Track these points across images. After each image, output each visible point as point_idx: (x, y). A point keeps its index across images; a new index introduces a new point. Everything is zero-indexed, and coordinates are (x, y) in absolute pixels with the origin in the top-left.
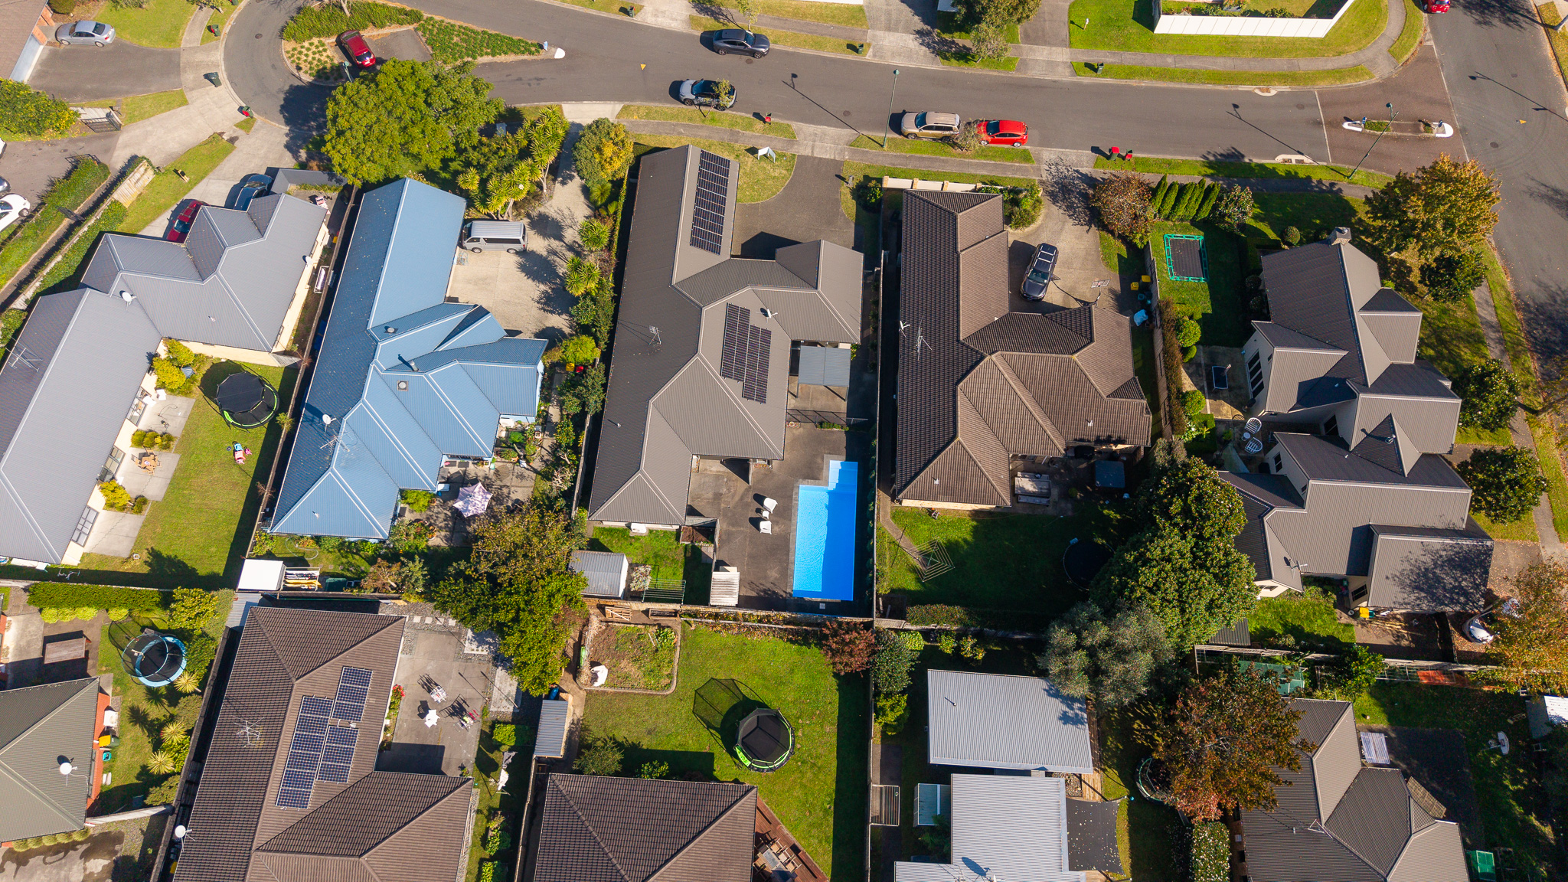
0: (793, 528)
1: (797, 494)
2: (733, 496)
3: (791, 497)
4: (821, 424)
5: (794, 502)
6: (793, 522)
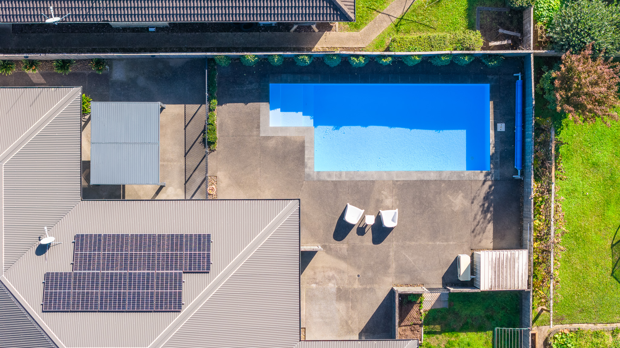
0: (385, 178)
1: (329, 174)
2: (340, 272)
3: (335, 183)
4: (208, 144)
5: (344, 178)
6: (375, 178)
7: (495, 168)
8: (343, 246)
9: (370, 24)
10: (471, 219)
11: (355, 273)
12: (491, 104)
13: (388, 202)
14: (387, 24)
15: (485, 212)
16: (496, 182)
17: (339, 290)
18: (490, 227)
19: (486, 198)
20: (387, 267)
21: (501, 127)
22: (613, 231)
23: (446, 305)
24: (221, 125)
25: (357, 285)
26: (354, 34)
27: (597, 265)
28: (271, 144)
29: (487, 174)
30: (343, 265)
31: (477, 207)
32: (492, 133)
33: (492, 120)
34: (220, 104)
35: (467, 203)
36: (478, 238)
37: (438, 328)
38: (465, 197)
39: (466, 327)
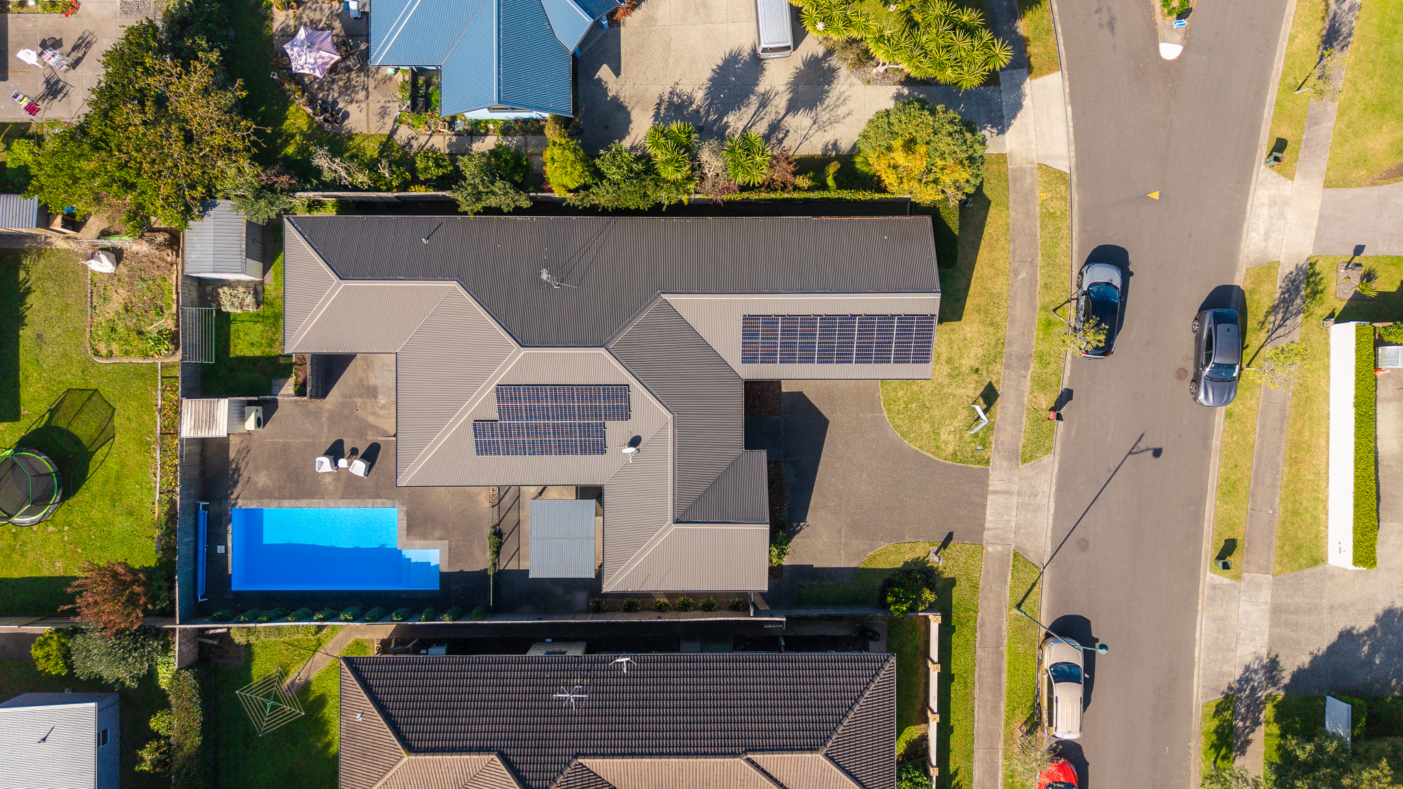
0: (331, 502)
1: (384, 505)
2: (374, 414)
3: (378, 497)
4: (498, 534)
5: (370, 501)
6: (340, 502)
7: (227, 511)
8: (372, 438)
9: (345, 646)
10: (250, 463)
11: (360, 413)
12: (230, 572)
13: (328, 479)
14: (328, 645)
15: (237, 470)
16: (227, 497)
17: (375, 397)
18: (232, 455)
19: (236, 482)
20: (330, 418)
21: (220, 549)
22: (113, 450)
23: (275, 382)
24: (485, 551)
25: (359, 401)
26: (360, 637)
27: (128, 419)
28: (438, 533)
29: (234, 505)
30: (371, 420)
31: (245, 475)
32: (230, 545)
33: (230, 555)
34: (486, 570)
35: (254, 478)
36: (244, 445)
37: (282, 361)
38: (256, 483)
39: (255, 360)
